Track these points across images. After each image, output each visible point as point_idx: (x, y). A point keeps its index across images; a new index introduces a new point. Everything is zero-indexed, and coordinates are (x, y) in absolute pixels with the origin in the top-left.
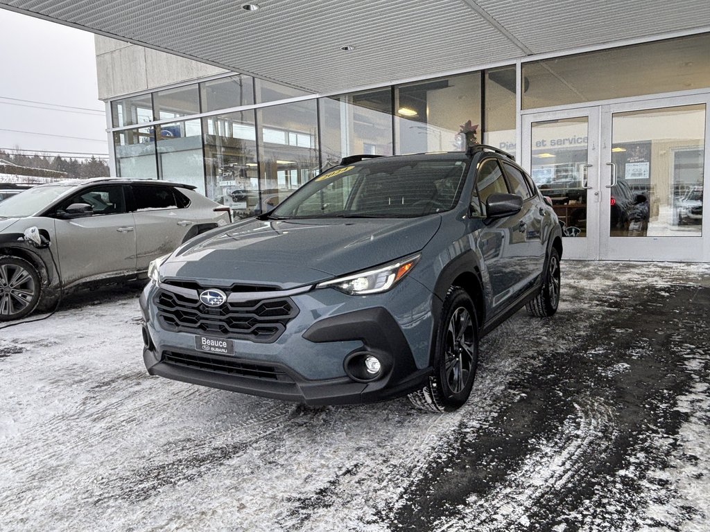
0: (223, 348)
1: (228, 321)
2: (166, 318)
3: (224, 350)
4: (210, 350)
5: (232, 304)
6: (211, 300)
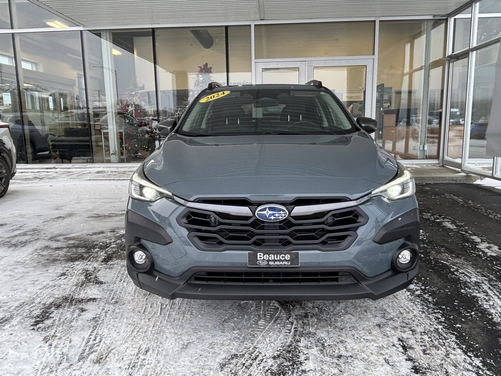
0: (285, 260)
1: (291, 235)
2: (201, 238)
3: (286, 263)
4: (268, 264)
5: (297, 218)
6: (270, 215)
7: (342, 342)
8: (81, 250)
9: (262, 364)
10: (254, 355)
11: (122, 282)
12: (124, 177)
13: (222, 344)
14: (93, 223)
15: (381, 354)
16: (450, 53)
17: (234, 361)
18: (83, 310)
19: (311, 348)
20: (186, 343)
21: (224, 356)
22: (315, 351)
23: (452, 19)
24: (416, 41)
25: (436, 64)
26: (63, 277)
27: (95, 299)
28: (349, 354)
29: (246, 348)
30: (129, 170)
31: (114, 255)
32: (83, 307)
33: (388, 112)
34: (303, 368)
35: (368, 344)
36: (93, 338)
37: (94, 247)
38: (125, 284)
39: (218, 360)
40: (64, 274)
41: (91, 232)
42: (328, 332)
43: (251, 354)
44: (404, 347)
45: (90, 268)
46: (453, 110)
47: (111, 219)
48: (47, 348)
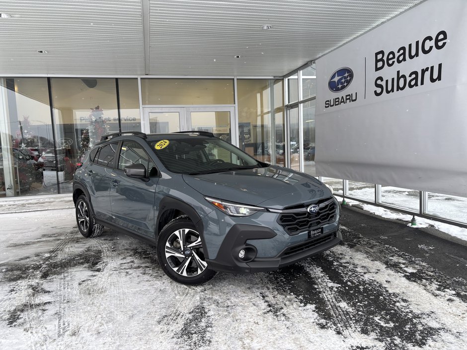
7: (228, 299)
8: (17, 273)
9: (183, 317)
10: (177, 314)
11: (66, 289)
12: (26, 209)
13: (156, 312)
14: (14, 251)
15: (251, 302)
16: (287, 103)
17: (166, 318)
18: (44, 310)
19: (211, 305)
20: (131, 315)
21: (159, 317)
22: (213, 306)
23: (287, 79)
24: (264, 92)
25: (279, 110)
26: (13, 293)
27: (49, 302)
28: (232, 305)
29: (171, 311)
30: (27, 202)
31: (49, 272)
32: (43, 308)
33: (248, 145)
34: (208, 315)
35: (243, 298)
36: (62, 324)
37: (28, 268)
38: (69, 290)
39: (155, 320)
40: (12, 291)
41: (17, 258)
42: (220, 296)
43: (176, 313)
44: (263, 297)
45: (33, 283)
46: (292, 143)
47: (29, 246)
48: (30, 335)
